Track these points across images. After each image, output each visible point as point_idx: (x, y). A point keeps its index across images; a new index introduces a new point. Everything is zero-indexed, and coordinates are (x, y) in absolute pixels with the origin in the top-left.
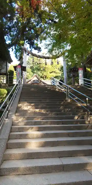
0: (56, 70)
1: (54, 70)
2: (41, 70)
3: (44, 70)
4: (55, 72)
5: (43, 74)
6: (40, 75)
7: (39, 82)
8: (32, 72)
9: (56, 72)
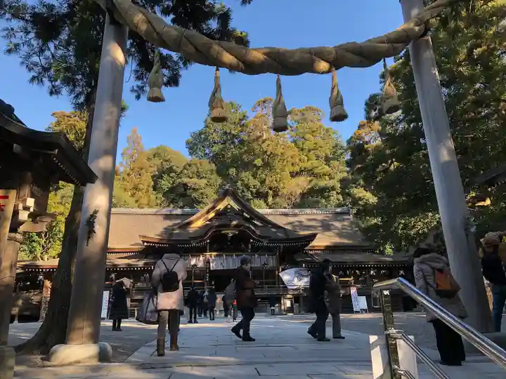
0: (315, 165)
1: (308, 165)
2: (255, 165)
3: (267, 165)
4: (311, 172)
5: (263, 182)
6: (251, 185)
7: (246, 219)
8: (219, 173)
9: (316, 171)
